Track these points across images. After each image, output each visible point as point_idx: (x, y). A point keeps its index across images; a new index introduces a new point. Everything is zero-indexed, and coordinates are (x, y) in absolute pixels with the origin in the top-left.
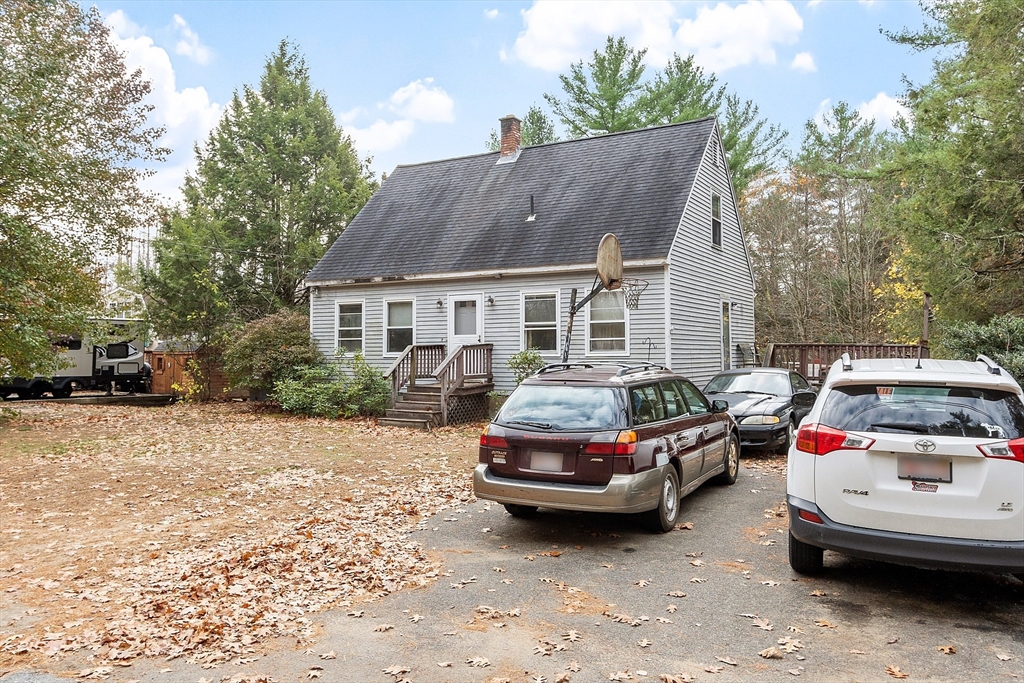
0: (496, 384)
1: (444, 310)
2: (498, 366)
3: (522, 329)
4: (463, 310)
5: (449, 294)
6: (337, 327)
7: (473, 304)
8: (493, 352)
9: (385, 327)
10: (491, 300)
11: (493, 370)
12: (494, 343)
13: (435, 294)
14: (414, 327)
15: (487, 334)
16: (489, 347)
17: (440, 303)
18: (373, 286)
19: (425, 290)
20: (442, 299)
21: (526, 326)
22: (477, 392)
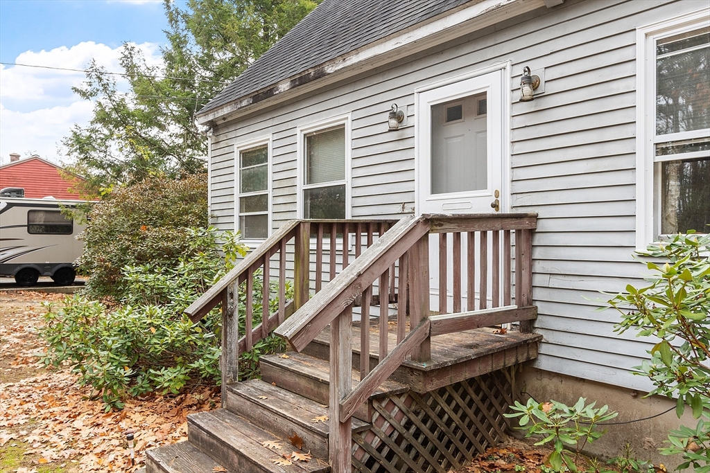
0: (547, 336)
1: (408, 133)
2: (556, 282)
3: (645, 161)
4: (455, 128)
5: (416, 89)
6: (237, 194)
7: (479, 103)
8: (538, 239)
9: (301, 186)
10: (531, 81)
11: (538, 294)
12: (542, 212)
13: (382, 95)
14: (348, 182)
15: (520, 187)
16: (526, 224)
17: (398, 117)
18: (282, 106)
19: (368, 92)
20: (401, 105)
21: (662, 149)
22: (480, 370)
